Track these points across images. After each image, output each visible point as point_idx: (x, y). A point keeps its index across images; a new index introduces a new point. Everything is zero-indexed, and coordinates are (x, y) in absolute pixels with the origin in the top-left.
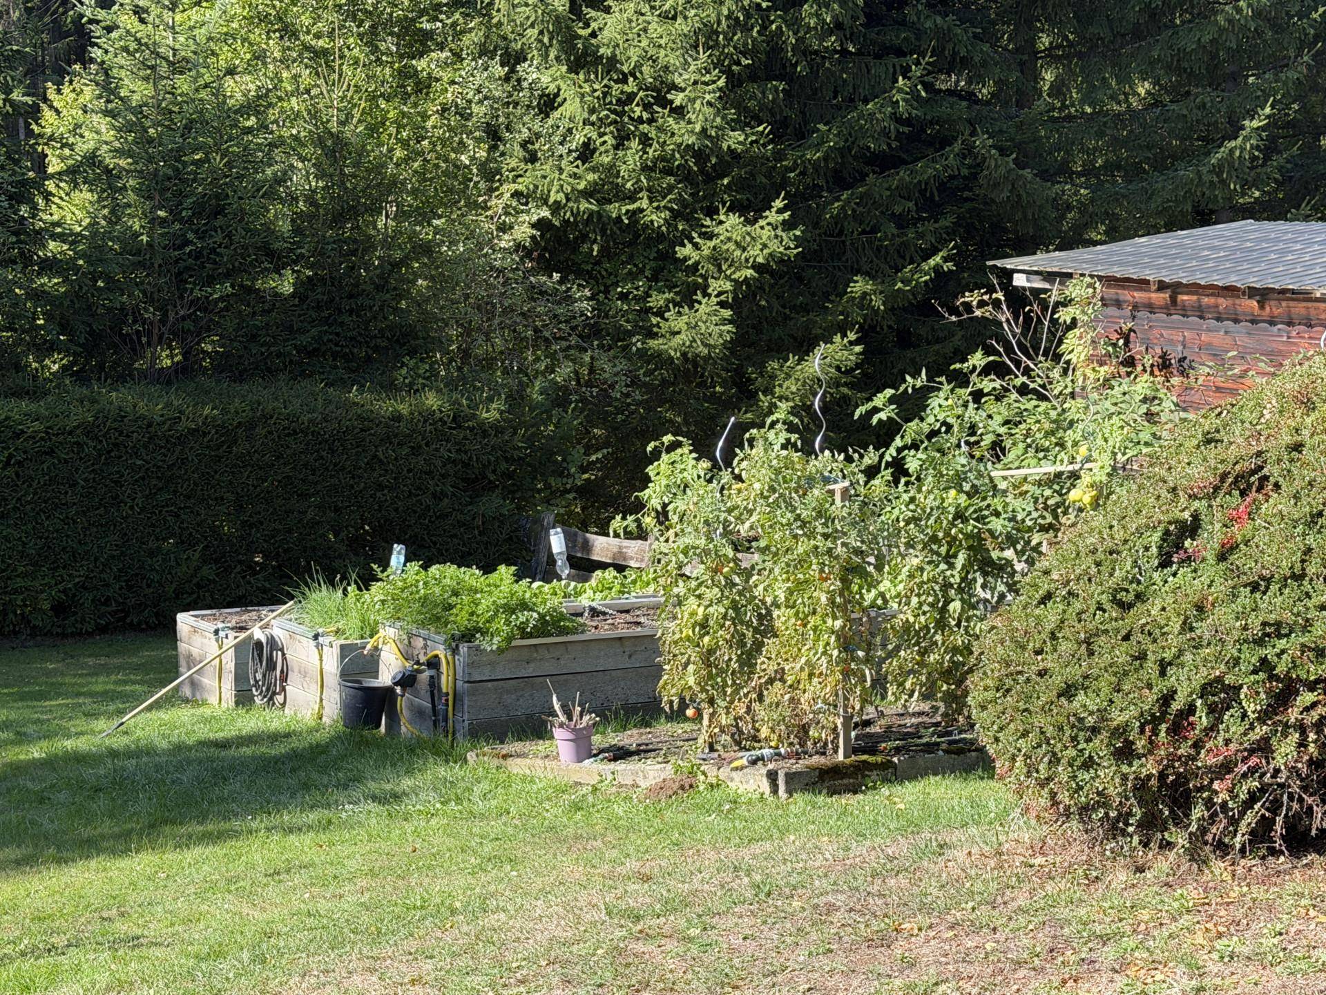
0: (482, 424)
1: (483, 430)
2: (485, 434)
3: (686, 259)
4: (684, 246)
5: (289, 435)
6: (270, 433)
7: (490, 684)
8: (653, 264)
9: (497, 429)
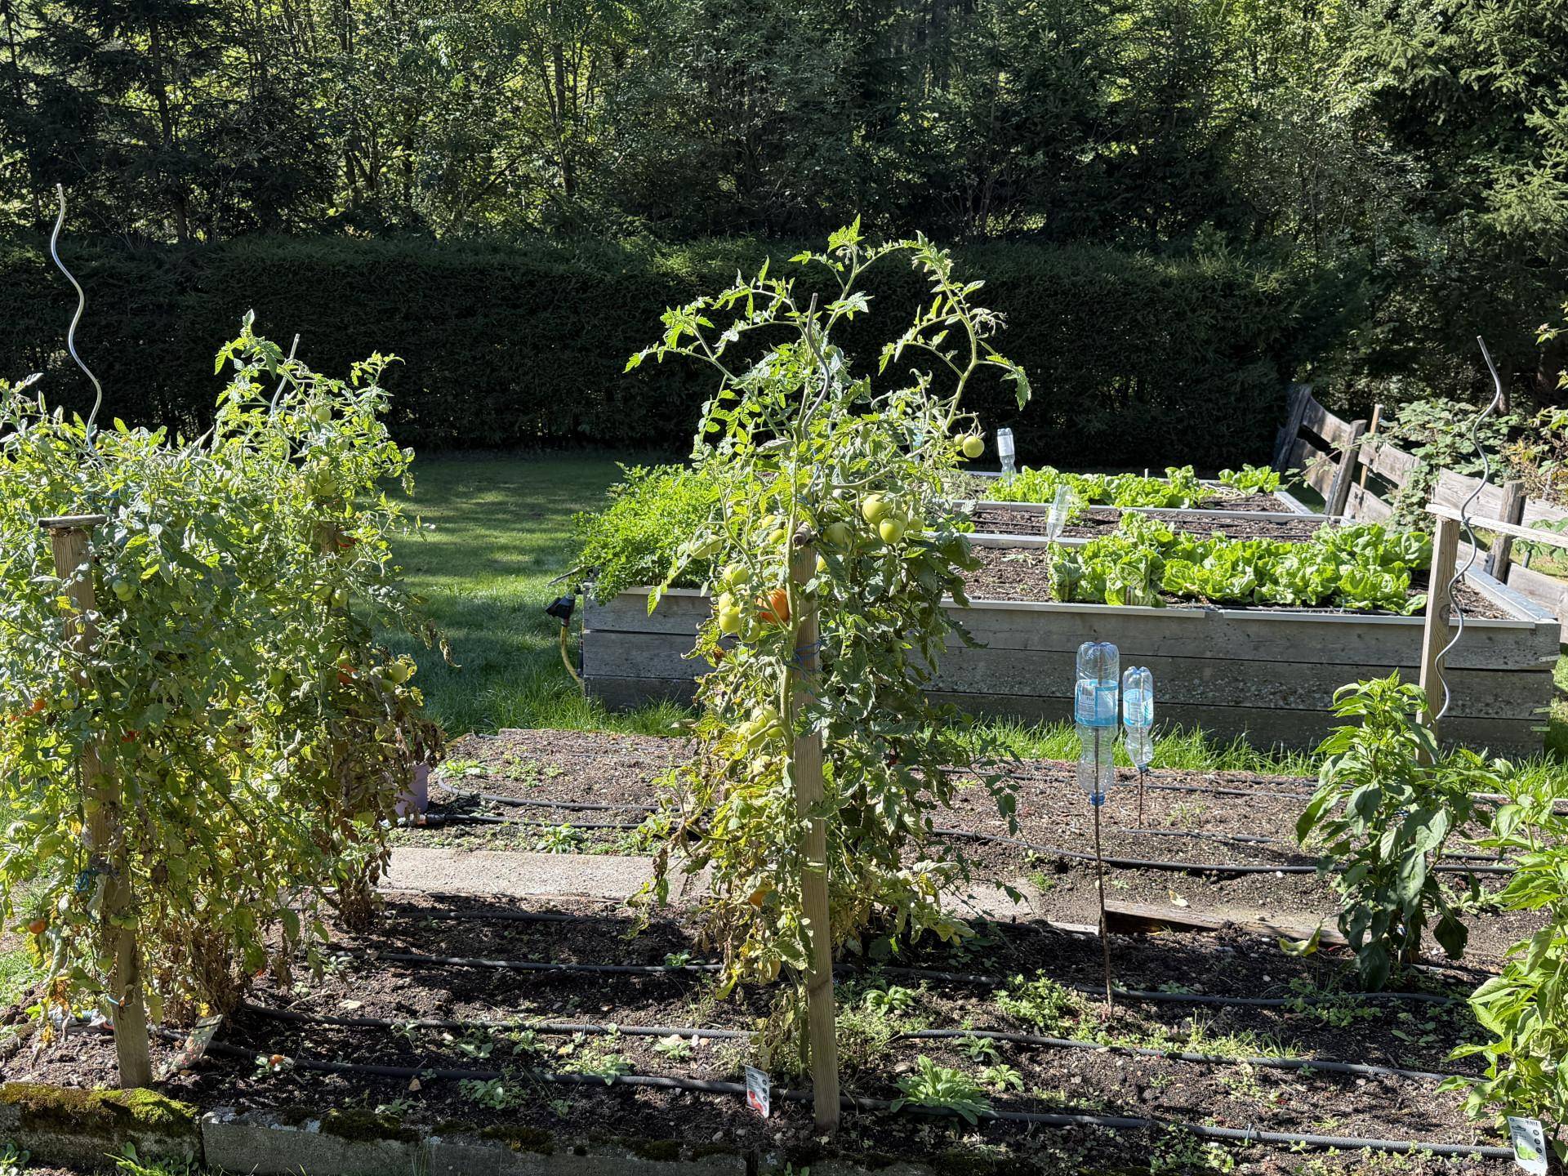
0: (1255, 294)
1: (1258, 300)
2: (1259, 303)
3: (1535, 129)
4: (1532, 113)
5: (1049, 296)
6: (1031, 293)
7: (613, 636)
8: (1508, 134)
9: (1273, 299)
